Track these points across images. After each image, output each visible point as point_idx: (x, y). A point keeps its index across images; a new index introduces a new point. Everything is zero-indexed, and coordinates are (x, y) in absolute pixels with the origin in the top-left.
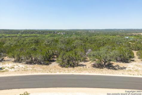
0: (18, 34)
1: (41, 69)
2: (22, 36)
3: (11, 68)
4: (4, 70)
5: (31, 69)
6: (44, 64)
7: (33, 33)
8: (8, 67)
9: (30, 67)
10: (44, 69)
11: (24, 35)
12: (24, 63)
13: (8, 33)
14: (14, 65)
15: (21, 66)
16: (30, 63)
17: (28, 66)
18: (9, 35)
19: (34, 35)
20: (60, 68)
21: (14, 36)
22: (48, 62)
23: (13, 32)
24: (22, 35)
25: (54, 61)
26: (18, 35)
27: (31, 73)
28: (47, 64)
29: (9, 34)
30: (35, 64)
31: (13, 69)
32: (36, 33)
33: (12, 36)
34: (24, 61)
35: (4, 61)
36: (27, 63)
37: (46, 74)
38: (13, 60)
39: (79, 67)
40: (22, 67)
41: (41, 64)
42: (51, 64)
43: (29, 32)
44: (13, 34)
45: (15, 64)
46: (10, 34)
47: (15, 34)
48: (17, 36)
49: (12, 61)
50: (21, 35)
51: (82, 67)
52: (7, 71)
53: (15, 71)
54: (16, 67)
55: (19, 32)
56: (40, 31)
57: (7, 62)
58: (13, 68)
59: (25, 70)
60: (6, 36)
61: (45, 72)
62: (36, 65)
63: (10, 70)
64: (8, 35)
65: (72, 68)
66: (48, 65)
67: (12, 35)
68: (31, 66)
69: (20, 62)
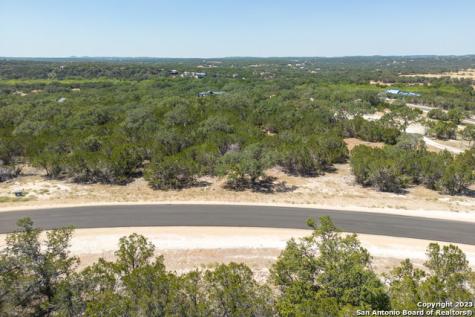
0: (45, 77)
1: (109, 195)
2: (63, 85)
3: (42, 193)
4: (27, 196)
5: (85, 193)
6: (116, 183)
7: (96, 72)
8: (35, 191)
9: (83, 188)
10: (113, 193)
11: (68, 82)
12: (70, 180)
13: (14, 74)
14: (48, 186)
15: (64, 187)
16: (84, 180)
17: (80, 187)
18: (19, 82)
19: (102, 80)
20: (151, 191)
21: (34, 87)
22: (125, 178)
23: (29, 72)
24: (62, 82)
25: (140, 174)
26: (48, 82)
27: (86, 202)
28: (123, 183)
29: (17, 78)
30: (95, 182)
31: (45, 194)
32: (108, 72)
33: (28, 86)
34: (70, 177)
35: (23, 175)
36: (77, 181)
37: (116, 203)
38: (44, 172)
39: (193, 189)
40: (66, 191)
41: (109, 182)
42: (131, 182)
43: (84, 70)
44: (29, 76)
45: (48, 183)
46: (20, 77)
47: (37, 78)
48: (44, 85)
49: (42, 176)
50: (56, 80)
51: (198, 189)
52: (33, 198)
53: (52, 199)
54: (51, 190)
55: (50, 71)
56: (121, 66)
57: (28, 179)
58: (46, 191)
59: (72, 197)
60: (7, 86)
61: (114, 200)
62: (97, 186)
63: (40, 196)
64: (13, 82)
65: (175, 192)
66: (125, 184)
67: (28, 82)
68: (86, 187)
69: (61, 179)
